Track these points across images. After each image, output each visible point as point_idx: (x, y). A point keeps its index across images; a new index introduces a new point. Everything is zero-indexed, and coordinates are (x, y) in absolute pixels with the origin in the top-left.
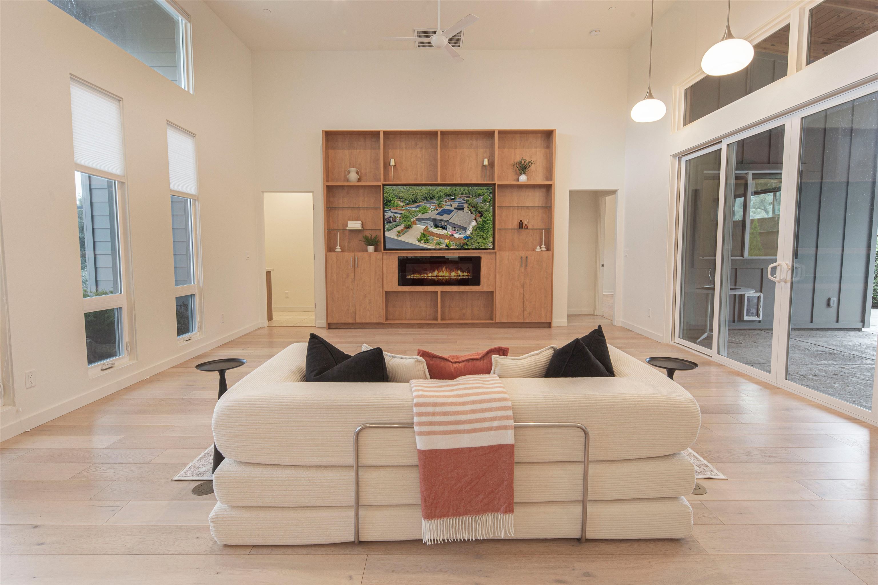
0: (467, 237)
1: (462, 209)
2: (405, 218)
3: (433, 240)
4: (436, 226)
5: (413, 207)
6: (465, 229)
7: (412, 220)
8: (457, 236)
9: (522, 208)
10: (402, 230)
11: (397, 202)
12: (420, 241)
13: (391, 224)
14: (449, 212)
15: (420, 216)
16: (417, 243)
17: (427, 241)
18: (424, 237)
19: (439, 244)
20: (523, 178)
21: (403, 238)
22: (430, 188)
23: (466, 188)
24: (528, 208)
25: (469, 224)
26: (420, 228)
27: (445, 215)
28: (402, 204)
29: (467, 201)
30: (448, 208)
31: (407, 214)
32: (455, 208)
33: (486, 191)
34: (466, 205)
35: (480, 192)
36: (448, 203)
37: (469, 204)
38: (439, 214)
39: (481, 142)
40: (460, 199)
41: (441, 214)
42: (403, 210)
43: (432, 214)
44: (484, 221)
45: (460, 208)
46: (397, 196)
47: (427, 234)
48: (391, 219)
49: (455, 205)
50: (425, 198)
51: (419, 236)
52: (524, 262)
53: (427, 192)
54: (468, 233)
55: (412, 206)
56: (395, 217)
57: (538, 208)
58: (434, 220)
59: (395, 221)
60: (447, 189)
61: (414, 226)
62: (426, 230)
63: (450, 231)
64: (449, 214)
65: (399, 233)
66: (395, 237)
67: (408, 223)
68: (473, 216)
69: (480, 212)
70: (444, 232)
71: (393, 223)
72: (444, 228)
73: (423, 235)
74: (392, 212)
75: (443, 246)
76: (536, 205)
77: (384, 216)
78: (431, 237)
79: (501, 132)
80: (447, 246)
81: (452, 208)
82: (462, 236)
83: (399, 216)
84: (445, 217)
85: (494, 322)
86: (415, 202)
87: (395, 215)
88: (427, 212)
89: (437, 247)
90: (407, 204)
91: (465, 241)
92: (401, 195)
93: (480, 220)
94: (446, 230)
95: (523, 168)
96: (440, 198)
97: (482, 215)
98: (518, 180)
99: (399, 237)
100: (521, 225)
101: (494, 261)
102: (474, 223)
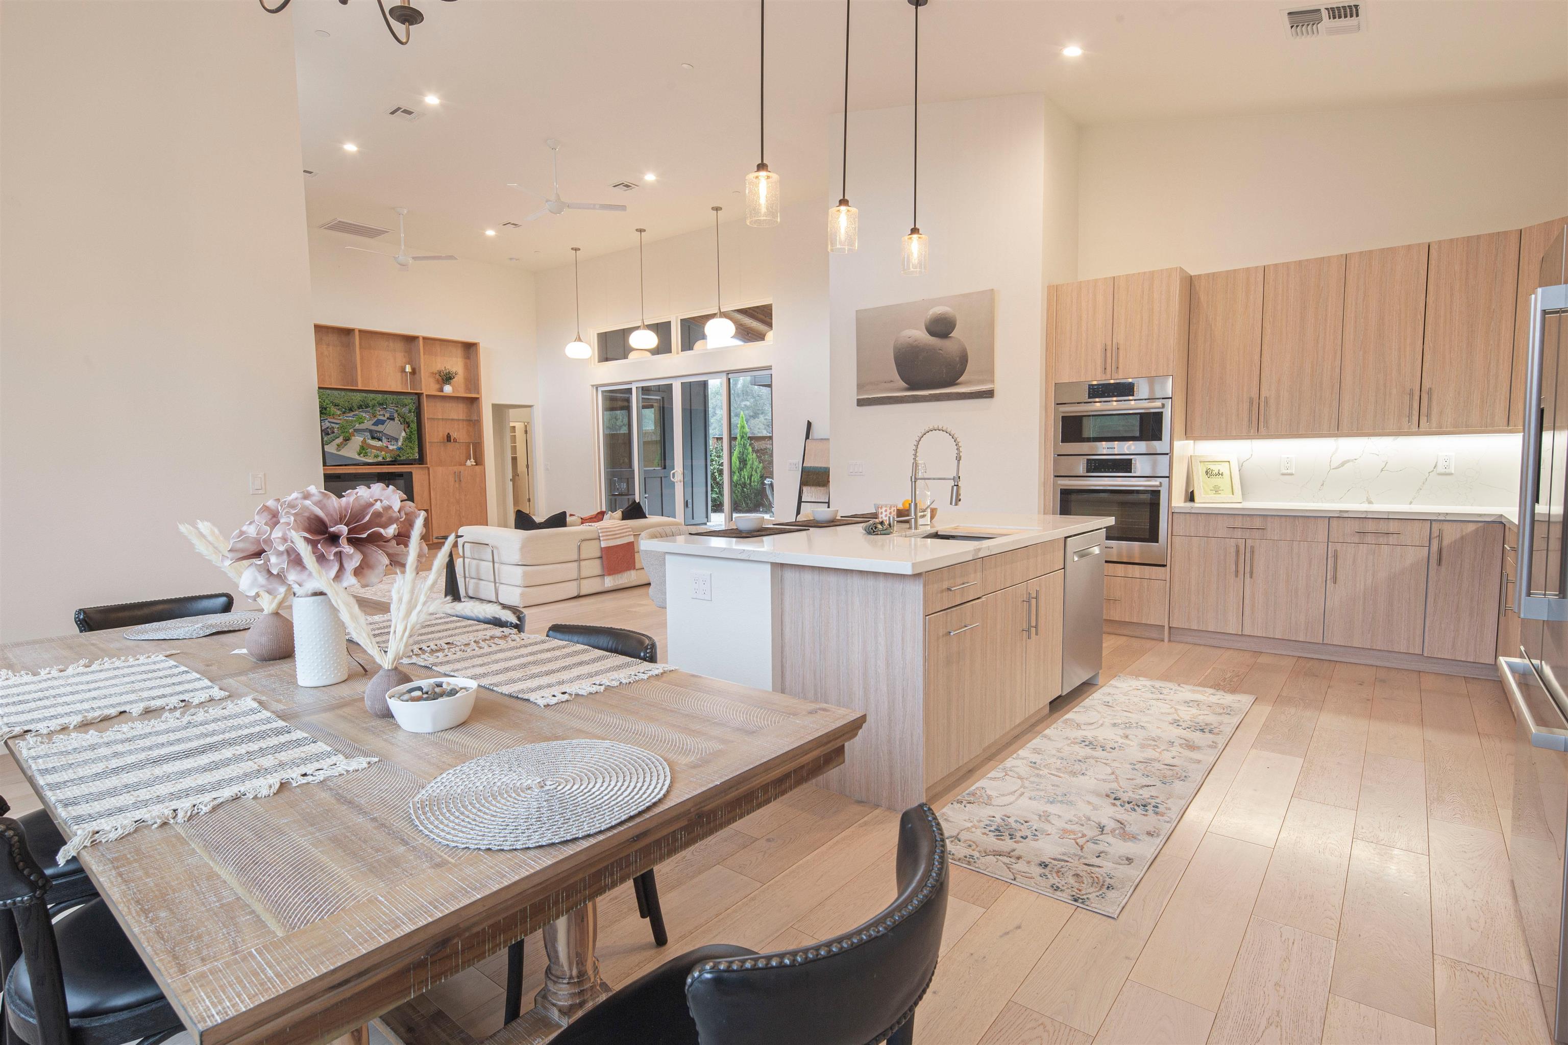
0: (399, 449)
1: (393, 419)
2: (343, 429)
3: (371, 453)
4: (373, 438)
5: (350, 417)
6: (397, 440)
7: (351, 431)
8: (391, 447)
9: (447, 420)
10: (342, 443)
11: (333, 409)
12: (359, 454)
13: (329, 436)
14: (382, 422)
15: (357, 426)
16: (357, 457)
17: (366, 455)
18: (363, 450)
19: (376, 456)
20: (448, 389)
21: (344, 452)
22: (364, 395)
23: (395, 397)
24: (452, 420)
25: (400, 435)
26: (358, 440)
27: (380, 426)
28: (339, 412)
29: (397, 411)
30: (381, 418)
31: (345, 423)
32: (388, 418)
33: (410, 401)
34: (396, 415)
35: (406, 401)
36: (381, 413)
37: (398, 414)
38: (375, 424)
39: (399, 345)
40: (391, 408)
41: (376, 424)
42: (340, 419)
43: (368, 424)
44: (411, 432)
45: (392, 419)
46: (332, 402)
47: (365, 447)
48: (329, 430)
49: (387, 415)
50: (360, 407)
51: (358, 448)
52: (458, 477)
53: (362, 399)
54: (400, 444)
55: (349, 415)
56: (333, 427)
57: (463, 420)
58: (371, 431)
59: (333, 432)
60: (379, 397)
61: (353, 438)
62: (364, 442)
63: (384, 443)
64: (383, 424)
65: (339, 447)
66: (335, 452)
67: (347, 435)
68: (402, 426)
69: (407, 423)
70: (379, 444)
71: (332, 435)
72: (380, 440)
73: (362, 448)
74: (329, 422)
75: (380, 459)
76: (461, 418)
77: (321, 426)
78: (369, 450)
79: (424, 338)
80: (383, 458)
81: (385, 419)
82: (395, 447)
83: (337, 426)
84: (380, 428)
85: (431, 542)
86: (351, 410)
87: (333, 425)
88: (363, 423)
89: (375, 460)
90: (344, 413)
91: (398, 453)
92: (337, 401)
93: (408, 430)
94: (382, 441)
95: (447, 378)
96: (374, 406)
97: (409, 426)
98: (442, 390)
99: (339, 451)
100: (449, 438)
101: (427, 477)
102: (403, 434)
